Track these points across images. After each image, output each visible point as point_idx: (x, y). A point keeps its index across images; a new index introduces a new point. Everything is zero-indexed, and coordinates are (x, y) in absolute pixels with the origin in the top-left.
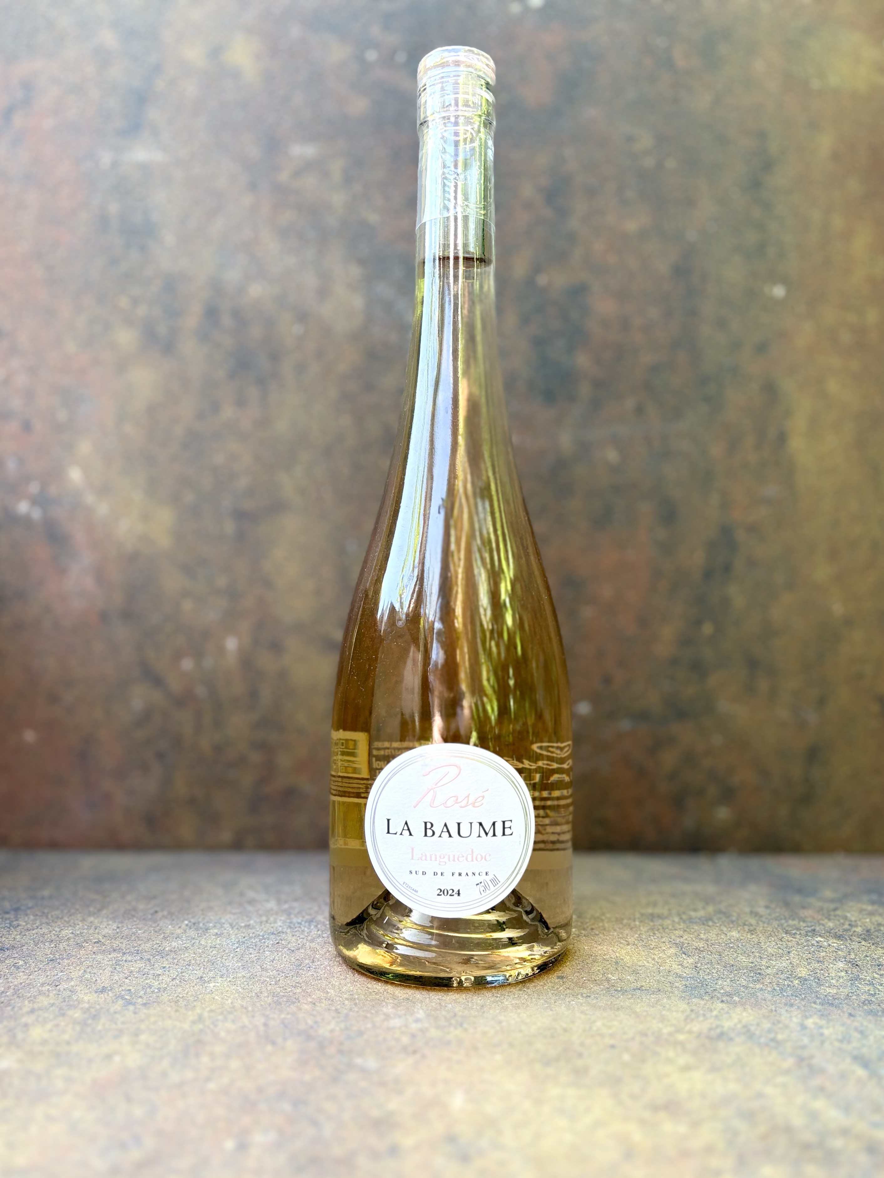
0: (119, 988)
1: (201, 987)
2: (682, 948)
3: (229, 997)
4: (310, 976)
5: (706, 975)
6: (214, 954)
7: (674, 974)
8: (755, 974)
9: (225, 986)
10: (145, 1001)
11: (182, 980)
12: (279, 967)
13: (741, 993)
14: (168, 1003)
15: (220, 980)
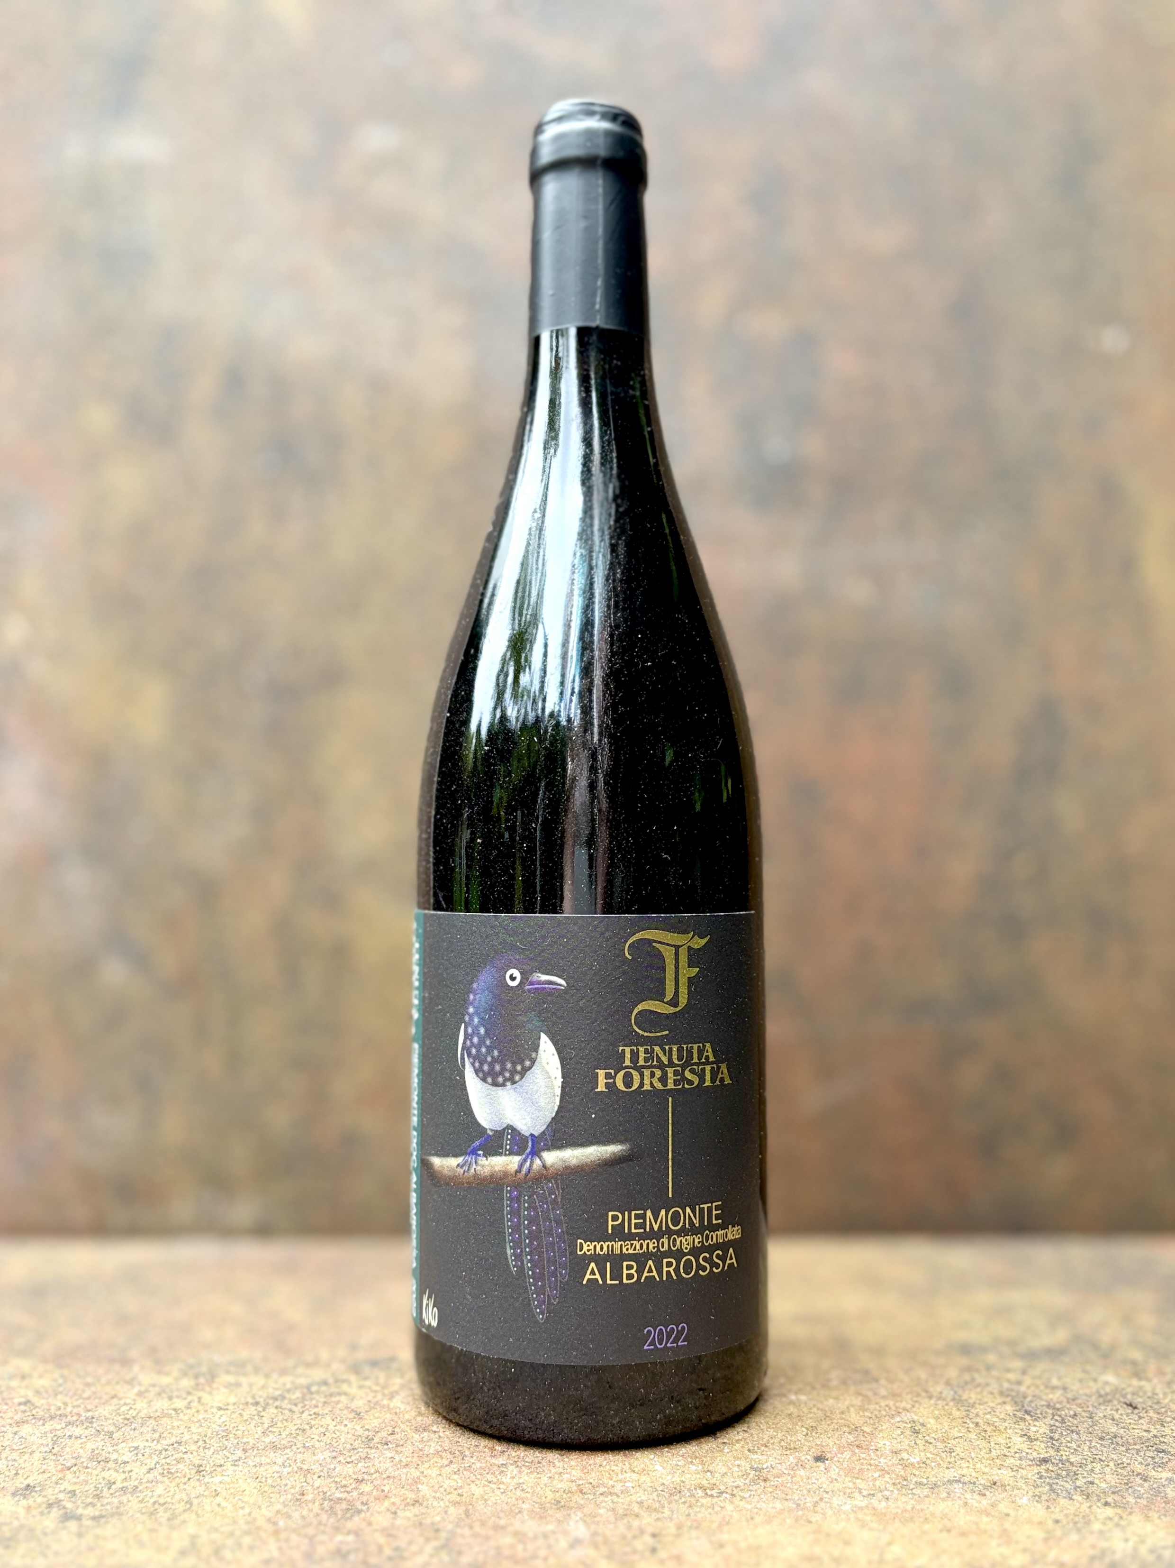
0: (55, 1488)
1: (198, 1483)
2: (1023, 1406)
3: (246, 1502)
4: (388, 1461)
5: (1072, 1453)
6: (224, 1422)
7: (1016, 1453)
8: (1156, 1453)
9: (240, 1481)
10: (97, 1513)
11: (165, 1472)
12: (335, 1445)
13: (1136, 1488)
14: (138, 1515)
15: (230, 1469)
